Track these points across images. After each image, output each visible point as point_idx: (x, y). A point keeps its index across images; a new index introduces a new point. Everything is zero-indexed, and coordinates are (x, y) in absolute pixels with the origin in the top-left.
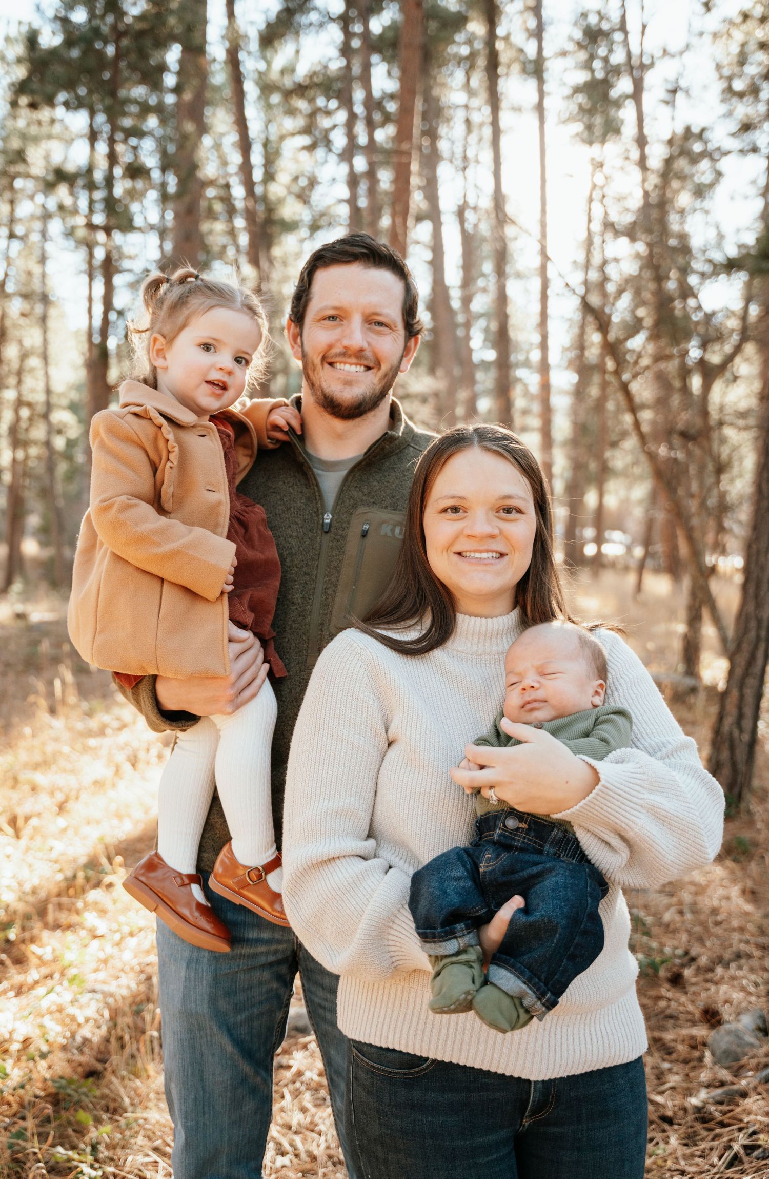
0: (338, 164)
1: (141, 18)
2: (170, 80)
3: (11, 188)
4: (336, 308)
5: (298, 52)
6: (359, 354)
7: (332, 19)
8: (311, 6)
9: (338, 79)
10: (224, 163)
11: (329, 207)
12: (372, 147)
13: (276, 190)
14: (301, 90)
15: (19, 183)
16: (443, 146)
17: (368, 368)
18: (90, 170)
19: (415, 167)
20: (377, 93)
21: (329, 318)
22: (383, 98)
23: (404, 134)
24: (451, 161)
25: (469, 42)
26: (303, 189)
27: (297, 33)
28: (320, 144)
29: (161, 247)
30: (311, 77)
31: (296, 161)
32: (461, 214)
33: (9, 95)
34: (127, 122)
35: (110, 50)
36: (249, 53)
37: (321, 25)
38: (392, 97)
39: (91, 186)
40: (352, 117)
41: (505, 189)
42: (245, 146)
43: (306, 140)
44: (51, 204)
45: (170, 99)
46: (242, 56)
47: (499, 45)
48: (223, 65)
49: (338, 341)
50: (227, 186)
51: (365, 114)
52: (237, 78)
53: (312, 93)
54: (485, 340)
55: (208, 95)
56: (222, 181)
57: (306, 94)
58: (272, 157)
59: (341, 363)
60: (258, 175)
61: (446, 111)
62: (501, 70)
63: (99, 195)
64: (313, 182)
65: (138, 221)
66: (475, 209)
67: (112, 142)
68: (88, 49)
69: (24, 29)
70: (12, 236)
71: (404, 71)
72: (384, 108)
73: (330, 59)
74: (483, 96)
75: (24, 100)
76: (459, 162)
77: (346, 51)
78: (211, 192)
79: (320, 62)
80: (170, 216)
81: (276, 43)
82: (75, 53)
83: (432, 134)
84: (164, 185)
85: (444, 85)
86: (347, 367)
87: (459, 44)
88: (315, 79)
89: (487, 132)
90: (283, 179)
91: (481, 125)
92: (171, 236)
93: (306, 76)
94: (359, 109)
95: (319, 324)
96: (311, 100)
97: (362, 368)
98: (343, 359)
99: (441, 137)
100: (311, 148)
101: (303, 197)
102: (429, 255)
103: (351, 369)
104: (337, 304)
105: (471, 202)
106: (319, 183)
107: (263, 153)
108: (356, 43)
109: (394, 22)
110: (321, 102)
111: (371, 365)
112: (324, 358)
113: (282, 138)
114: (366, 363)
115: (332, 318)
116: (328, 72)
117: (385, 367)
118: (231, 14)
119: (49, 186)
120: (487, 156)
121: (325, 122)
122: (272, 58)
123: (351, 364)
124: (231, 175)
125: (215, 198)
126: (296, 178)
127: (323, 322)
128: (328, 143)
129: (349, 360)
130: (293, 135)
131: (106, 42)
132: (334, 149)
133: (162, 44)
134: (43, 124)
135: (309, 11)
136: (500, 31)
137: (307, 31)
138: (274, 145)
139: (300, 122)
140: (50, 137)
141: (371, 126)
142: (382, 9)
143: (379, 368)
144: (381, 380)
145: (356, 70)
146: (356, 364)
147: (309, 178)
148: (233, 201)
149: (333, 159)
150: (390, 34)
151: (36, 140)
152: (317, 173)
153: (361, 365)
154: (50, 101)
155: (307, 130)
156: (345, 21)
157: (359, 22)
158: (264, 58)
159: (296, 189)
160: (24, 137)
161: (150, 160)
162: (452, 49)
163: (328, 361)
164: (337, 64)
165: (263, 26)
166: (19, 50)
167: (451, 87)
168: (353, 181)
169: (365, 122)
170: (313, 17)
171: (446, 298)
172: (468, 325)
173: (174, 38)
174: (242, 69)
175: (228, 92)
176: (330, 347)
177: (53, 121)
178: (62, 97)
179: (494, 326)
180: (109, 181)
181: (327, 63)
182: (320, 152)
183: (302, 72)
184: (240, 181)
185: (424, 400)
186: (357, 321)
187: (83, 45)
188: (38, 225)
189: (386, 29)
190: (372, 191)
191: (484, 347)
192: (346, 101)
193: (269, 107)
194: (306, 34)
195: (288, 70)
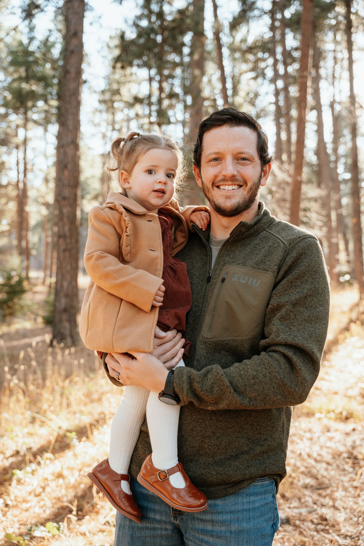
0: (269, 85)
1: (174, 21)
2: (186, 50)
3: (113, 107)
4: (216, 153)
5: (248, 31)
6: (233, 179)
7: (266, 13)
8: (255, 7)
9: (268, 42)
10: (213, 89)
11: (265, 107)
12: (286, 76)
13: (238, 100)
14: (250, 50)
15: (116, 105)
16: (322, 72)
17: (240, 186)
18: (150, 96)
19: (309, 83)
20: (288, 48)
21: (214, 159)
22: (291, 50)
23: (303, 68)
24: (327, 80)
25: (336, 18)
26: (252, 99)
27: (248, 21)
28: (260, 76)
29: (183, 131)
30: (255, 43)
31: (248, 85)
32: (332, 105)
33: (112, 63)
34: (166, 72)
35: (159, 39)
36: (225, 34)
37: (260, 16)
38: (296, 49)
39: (150, 104)
40: (276, 62)
41: (356, 91)
42: (223, 79)
43: (253, 74)
44: (132, 113)
45: (187, 59)
46: (221, 35)
47: (353, 17)
48: (212, 41)
49: (220, 172)
50: (215, 100)
51: (282, 59)
52: (219, 46)
53: (255, 51)
54: (345, 169)
55: (206, 55)
56: (212, 98)
57: (253, 51)
58: (236, 84)
59: (223, 185)
60: (230, 92)
61: (323, 53)
62: (353, 30)
63: (154, 108)
64: (256, 95)
65: (172, 120)
66: (339, 103)
67: (160, 82)
68: (148, 39)
69: (119, 32)
70: (114, 129)
71: (303, 35)
72: (292, 55)
73: (265, 33)
74: (344, 44)
75: (119, 65)
76: (330, 80)
77: (273, 28)
78: (206, 103)
79: (259, 35)
80: (187, 116)
81: (237, 27)
82: (142, 41)
83: (317, 67)
84: (185, 101)
85: (323, 41)
86: (227, 188)
87: (331, 19)
88: (257, 44)
89: (346, 63)
90: (242, 93)
91: (342, 60)
92: (188, 125)
93: (253, 43)
94: (279, 57)
95: (208, 164)
96: (255, 55)
97: (236, 187)
98: (224, 183)
99: (321, 67)
100: (255, 78)
101: (252, 103)
102: (315, 128)
103: (228, 188)
104: (216, 150)
105: (337, 99)
106: (259, 95)
107: (232, 82)
108: (277, 24)
109: (297, 11)
110: (260, 55)
111: (241, 184)
112: (213, 184)
113: (241, 74)
114: (237, 183)
115: (216, 159)
116: (264, 40)
117: (250, 184)
118: (216, 16)
119: (131, 105)
120: (346, 75)
121: (262, 65)
122: (235, 35)
123: (229, 185)
124: (216, 94)
125: (209, 106)
126: (248, 94)
127: (210, 163)
128: (264, 75)
129: (227, 183)
130: (246, 72)
131: (156, 34)
132: (266, 78)
133: (183, 33)
134: (127, 76)
135: (254, 10)
136: (353, 10)
137: (253, 20)
138: (237, 78)
139: (250, 65)
140: (130, 82)
141: (286, 64)
142: (290, 5)
143: (247, 185)
144: (248, 192)
145: (278, 37)
146: (232, 185)
147: (255, 93)
148: (217, 107)
149: (266, 82)
150: (295, 18)
151: (124, 83)
152: (258, 90)
153: (235, 185)
154: (131, 64)
155: (254, 69)
156: (272, 13)
157: (279, 13)
158: (232, 35)
159: (248, 99)
160: (118, 83)
161: (178, 90)
162: (327, 22)
163: (216, 185)
164: (268, 35)
165: (231, 20)
166: (117, 42)
167: (326, 42)
168: (277, 93)
169: (282, 63)
170: (256, 13)
171: (325, 148)
172: (336, 162)
173: (189, 29)
174: (221, 42)
175: (214, 54)
176: (216, 177)
177: (131, 74)
178: (136, 62)
179: (350, 161)
180: (160, 101)
181: (263, 35)
182: (260, 80)
183: (250, 41)
184: (221, 96)
185: (316, 200)
186: (229, 160)
187: (146, 36)
188: (125, 124)
189: (292, 15)
190: (287, 98)
191: (345, 172)
192: (273, 53)
193: (234, 59)
194: (252, 22)
195: (244, 41)
